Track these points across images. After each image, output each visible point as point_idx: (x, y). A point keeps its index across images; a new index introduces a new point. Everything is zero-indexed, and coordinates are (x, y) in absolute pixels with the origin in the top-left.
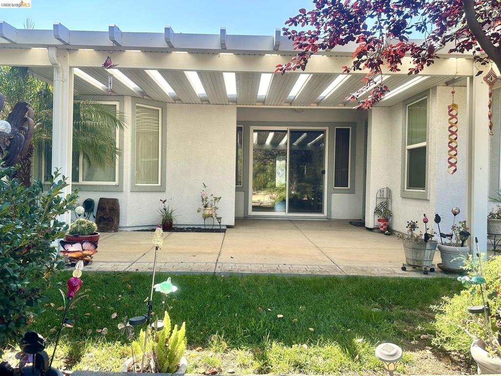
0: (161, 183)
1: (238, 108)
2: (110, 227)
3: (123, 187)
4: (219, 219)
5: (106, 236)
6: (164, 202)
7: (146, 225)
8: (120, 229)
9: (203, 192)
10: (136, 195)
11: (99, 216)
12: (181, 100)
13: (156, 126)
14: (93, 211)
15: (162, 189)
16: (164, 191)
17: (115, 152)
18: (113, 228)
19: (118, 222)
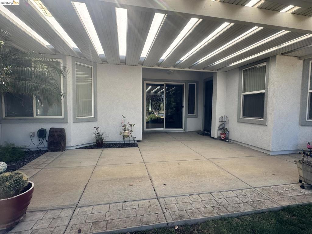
0: (94, 116)
2: (58, 148)
3: (67, 119)
4: (134, 138)
5: (55, 157)
6: (97, 129)
7: (84, 143)
8: (67, 148)
9: (122, 121)
10: (77, 124)
11: (50, 141)
12: (107, 62)
14: (45, 137)
15: (95, 120)
16: (96, 121)
17: (61, 95)
18: (61, 149)
19: (65, 144)
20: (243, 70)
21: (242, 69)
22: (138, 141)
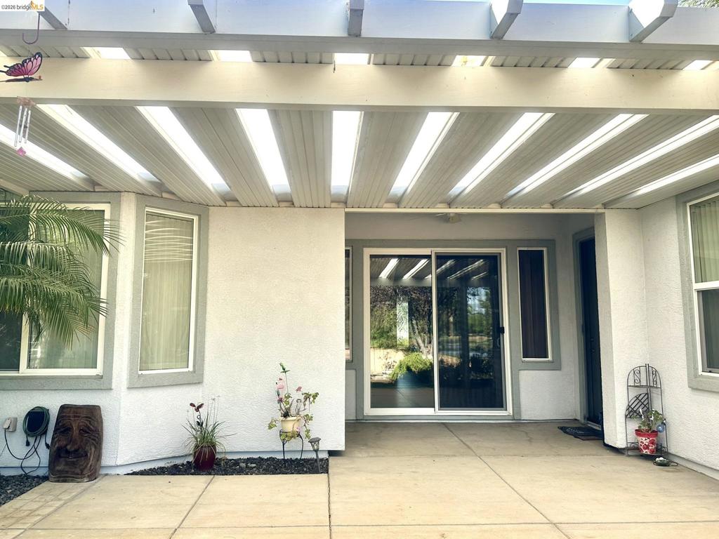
0: (194, 366)
1: (347, 214)
2: (78, 471)
3: (111, 379)
4: (315, 441)
5: (66, 497)
6: (197, 410)
7: (159, 457)
8: (103, 472)
9: (280, 383)
10: (138, 395)
11: (56, 446)
12: (237, 201)
13: (186, 253)
14: (45, 433)
15: (196, 379)
16: (200, 383)
17: (97, 309)
18: (85, 472)
19: (99, 457)
20: (688, 205)
21: (685, 203)
22: (332, 453)
